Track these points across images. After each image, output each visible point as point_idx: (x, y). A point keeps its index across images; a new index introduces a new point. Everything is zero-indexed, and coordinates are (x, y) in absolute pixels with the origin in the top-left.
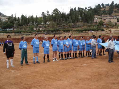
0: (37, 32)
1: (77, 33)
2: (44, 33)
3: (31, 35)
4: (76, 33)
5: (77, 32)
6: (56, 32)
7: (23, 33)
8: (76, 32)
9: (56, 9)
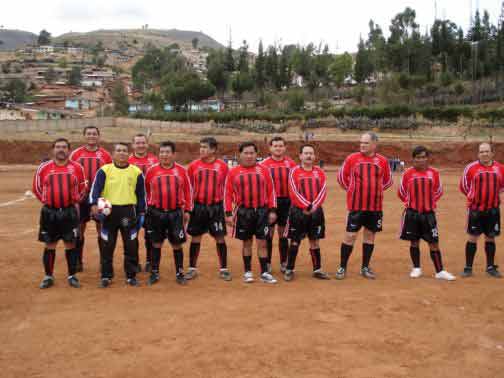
0: (307, 118)
1: (493, 127)
2: (338, 121)
3: (279, 132)
4: (487, 126)
5: (493, 122)
6: (393, 120)
7: (247, 122)
8: (487, 123)
9: (408, 9)
